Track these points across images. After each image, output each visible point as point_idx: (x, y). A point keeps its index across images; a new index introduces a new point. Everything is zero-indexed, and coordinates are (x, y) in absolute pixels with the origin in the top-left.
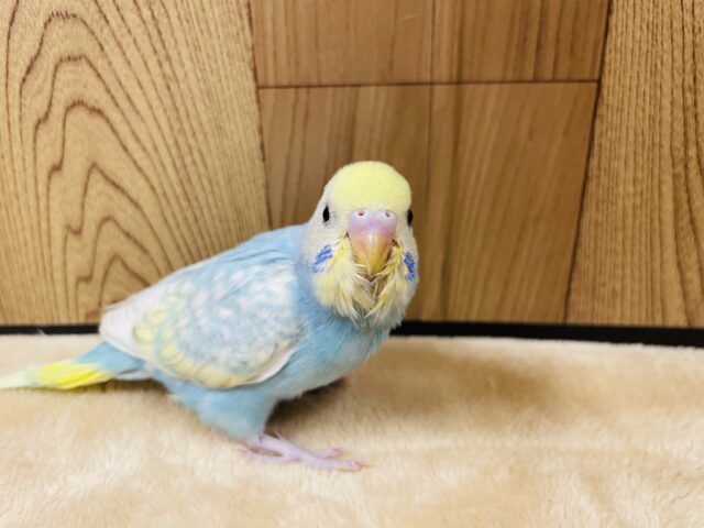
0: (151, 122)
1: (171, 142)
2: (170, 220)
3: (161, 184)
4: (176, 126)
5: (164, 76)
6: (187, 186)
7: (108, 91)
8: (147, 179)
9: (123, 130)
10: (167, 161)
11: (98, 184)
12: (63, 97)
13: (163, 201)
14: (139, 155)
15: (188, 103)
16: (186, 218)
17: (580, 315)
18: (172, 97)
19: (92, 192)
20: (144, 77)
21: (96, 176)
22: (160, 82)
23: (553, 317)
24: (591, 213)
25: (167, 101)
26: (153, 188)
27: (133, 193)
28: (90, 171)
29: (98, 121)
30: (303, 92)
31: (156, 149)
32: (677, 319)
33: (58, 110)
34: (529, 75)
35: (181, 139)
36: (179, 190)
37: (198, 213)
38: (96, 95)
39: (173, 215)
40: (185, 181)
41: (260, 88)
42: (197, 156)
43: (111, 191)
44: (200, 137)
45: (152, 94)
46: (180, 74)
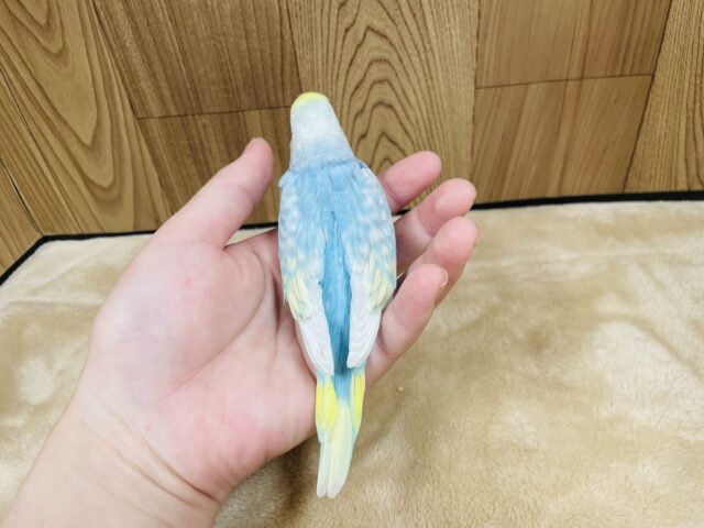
0: (417, 111)
1: (426, 118)
4: (430, 110)
5: (428, 86)
7: (397, 96)
8: (410, 138)
9: (402, 114)
10: (423, 128)
11: (384, 142)
12: (373, 100)
14: (408, 127)
15: (439, 99)
17: (631, 188)
18: (430, 97)
19: (380, 146)
20: (417, 88)
21: (384, 138)
22: (425, 89)
23: (617, 190)
24: (642, 138)
25: (428, 99)
26: (413, 142)
27: (402, 146)
28: (381, 136)
29: (390, 112)
30: (499, 89)
31: (417, 122)
32: (682, 187)
33: (369, 107)
34: (618, 73)
35: (431, 117)
38: (391, 98)
41: (477, 88)
42: (439, 125)
43: (390, 145)
44: (442, 115)
45: (420, 95)
46: (436, 85)
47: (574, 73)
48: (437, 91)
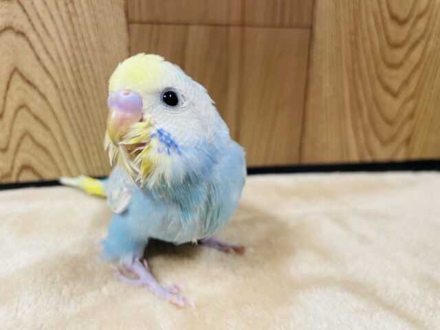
0: (57, 42)
1: (70, 54)
2: (67, 108)
3: (62, 82)
4: (74, 44)
5: (68, 12)
6: (80, 85)
7: (30, 20)
8: (52, 78)
9: (38, 46)
10: (67, 67)
11: (17, 83)
13: (63, 94)
14: (48, 63)
15: (83, 30)
16: (77, 106)
17: (308, 159)
18: (73, 26)
19: (13, 88)
20: (55, 13)
21: (16, 77)
22: (65, 16)
23: (293, 160)
25: (69, 28)
26: (56, 85)
27: (42, 89)
28: (12, 74)
29: (21, 40)
30: (155, 27)
31: (60, 59)
35: (77, 53)
36: (74, 86)
37: (86, 102)
38: (21, 22)
39: (69, 103)
40: (78, 80)
41: (129, 22)
42: (87, 65)
43: (26, 87)
44: (90, 52)
45: (60, 23)
46: (79, 11)
47: (235, 17)
48: (81, 19)
